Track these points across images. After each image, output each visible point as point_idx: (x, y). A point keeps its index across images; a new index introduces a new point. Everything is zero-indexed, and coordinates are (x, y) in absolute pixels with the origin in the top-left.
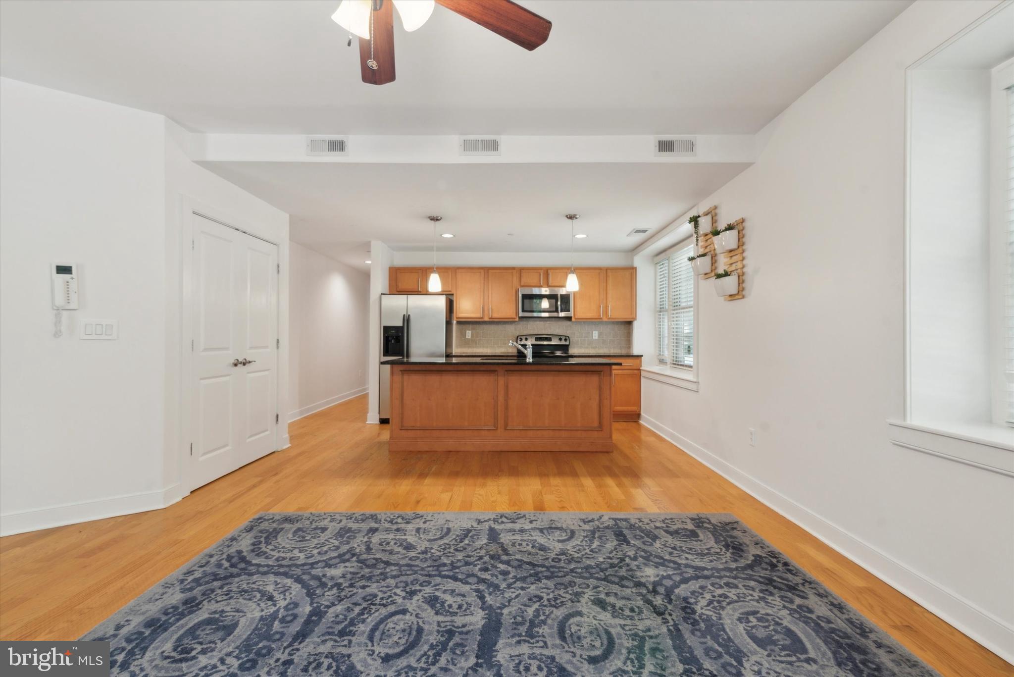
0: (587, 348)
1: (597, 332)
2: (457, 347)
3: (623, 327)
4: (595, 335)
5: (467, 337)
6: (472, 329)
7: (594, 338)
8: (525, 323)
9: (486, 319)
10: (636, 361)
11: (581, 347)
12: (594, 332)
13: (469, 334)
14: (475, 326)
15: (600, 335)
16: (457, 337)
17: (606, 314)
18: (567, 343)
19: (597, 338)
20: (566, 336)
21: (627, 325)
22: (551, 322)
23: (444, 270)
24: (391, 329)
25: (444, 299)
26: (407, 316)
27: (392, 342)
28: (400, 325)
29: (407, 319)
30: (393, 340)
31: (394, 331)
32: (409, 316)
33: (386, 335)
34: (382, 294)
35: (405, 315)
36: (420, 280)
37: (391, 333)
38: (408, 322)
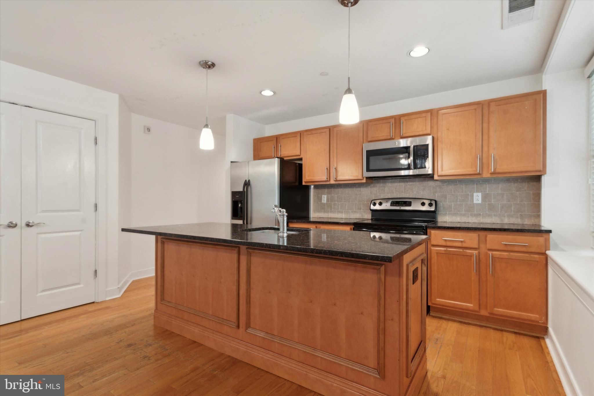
0: (464, 215)
1: (480, 194)
2: (314, 212)
3: (525, 186)
4: (478, 198)
5: (323, 202)
6: (328, 193)
7: (475, 202)
8: (381, 185)
9: (332, 182)
10: (541, 240)
11: (455, 214)
12: (475, 194)
13: (324, 199)
14: (330, 190)
15: (484, 198)
16: (314, 201)
17: (489, 168)
18: (433, 209)
19: (480, 202)
20: (431, 200)
21: (535, 183)
22: (414, 183)
23: (293, 135)
24: (237, 194)
25: (276, 163)
26: (248, 181)
27: (240, 206)
28: (241, 190)
29: (247, 184)
30: (240, 205)
31: (238, 196)
32: (249, 181)
33: (233, 200)
34: (231, 162)
35: (246, 180)
36: (274, 148)
37: (237, 198)
38: (248, 187)
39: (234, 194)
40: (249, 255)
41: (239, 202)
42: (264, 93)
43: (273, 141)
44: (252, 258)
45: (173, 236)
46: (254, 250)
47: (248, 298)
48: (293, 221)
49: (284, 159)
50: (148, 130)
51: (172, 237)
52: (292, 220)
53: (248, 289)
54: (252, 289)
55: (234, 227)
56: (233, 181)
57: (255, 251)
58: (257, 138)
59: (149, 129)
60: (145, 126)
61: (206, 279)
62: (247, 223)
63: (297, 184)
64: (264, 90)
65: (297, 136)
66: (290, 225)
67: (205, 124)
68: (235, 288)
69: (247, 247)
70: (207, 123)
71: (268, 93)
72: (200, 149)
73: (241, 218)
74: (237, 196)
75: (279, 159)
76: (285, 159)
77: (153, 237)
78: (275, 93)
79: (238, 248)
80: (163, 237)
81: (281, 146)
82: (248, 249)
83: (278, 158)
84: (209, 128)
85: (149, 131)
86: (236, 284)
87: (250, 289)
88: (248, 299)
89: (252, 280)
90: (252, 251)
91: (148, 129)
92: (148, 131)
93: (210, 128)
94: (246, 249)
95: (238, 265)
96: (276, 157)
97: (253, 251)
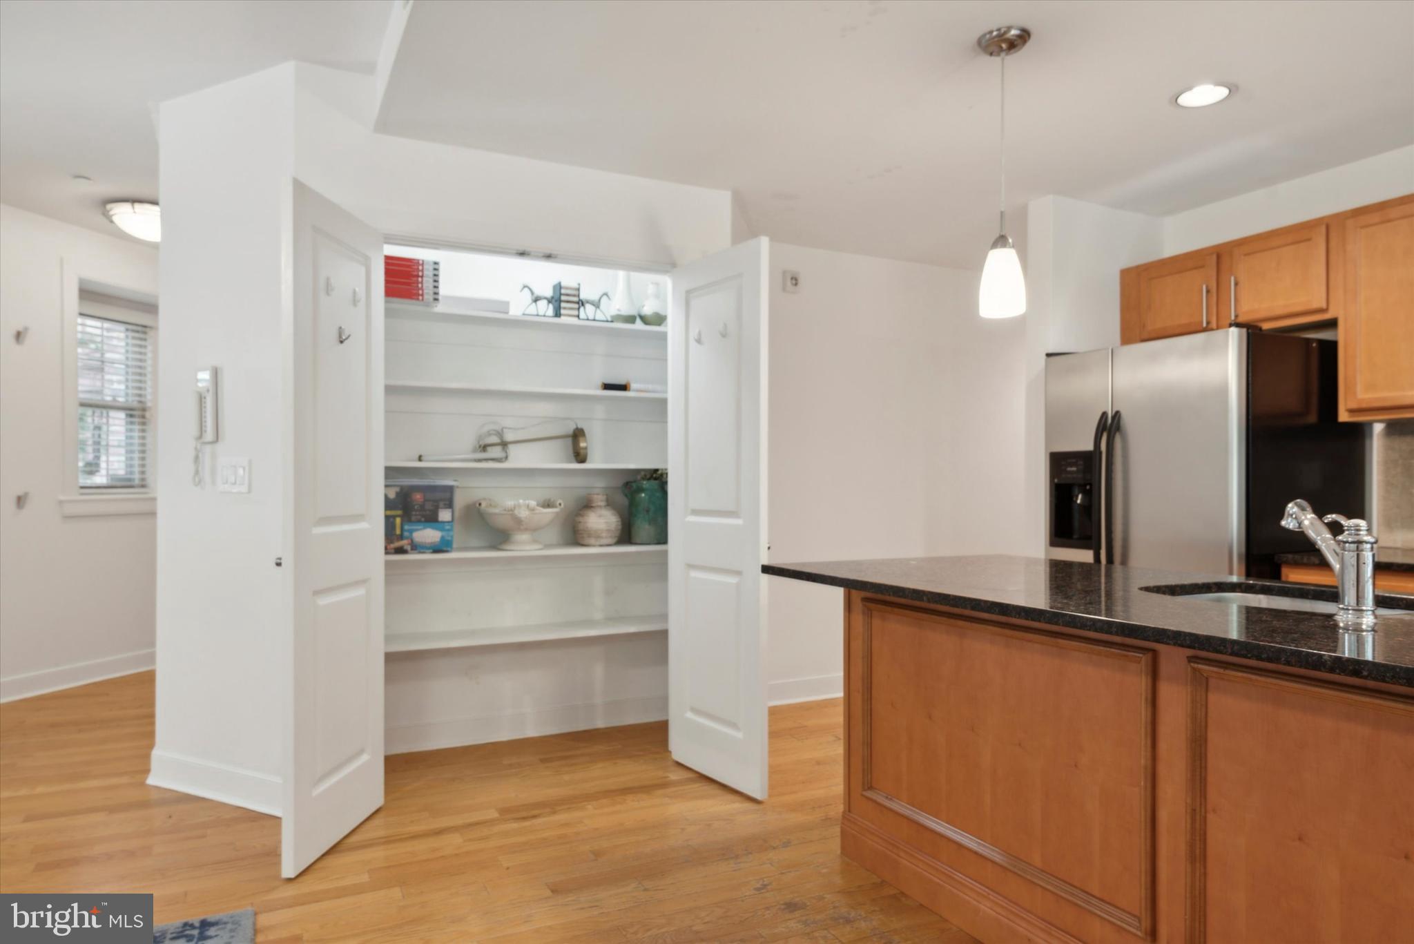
23: (1299, 234)
24: (1069, 461)
25: (1231, 345)
26: (1113, 418)
27: (1079, 501)
28: (1089, 447)
29: (1110, 426)
30: (1080, 496)
31: (1074, 469)
32: (1117, 415)
33: (1056, 480)
34: (1049, 355)
35: (1104, 414)
36: (1208, 292)
37: (1069, 476)
38: (1114, 437)
39: (1058, 461)
40: (1201, 684)
41: (1076, 490)
42: (1187, 99)
43: (1202, 267)
44: (1213, 698)
45: (925, 598)
46: (1226, 668)
47: (1198, 842)
48: (1305, 560)
49: (1260, 329)
50: (794, 282)
51: (923, 600)
52: (1297, 557)
53: (1198, 809)
54: (1214, 811)
55: (1060, 574)
56: (1055, 419)
57: (1228, 672)
58: (1138, 267)
59: (796, 280)
60: (784, 273)
61: (1020, 745)
62: (1110, 560)
63: (1312, 418)
64: (1190, 88)
65: (1309, 240)
66: (1287, 576)
67: (998, 235)
68: (1136, 795)
69: (1190, 652)
70: (1001, 231)
71: (1204, 95)
72: (980, 317)
73: (1088, 540)
74: (1069, 469)
75: (1244, 330)
76: (1266, 326)
77: (838, 593)
78: (1233, 89)
79: (1150, 655)
80: (869, 595)
81: (1236, 284)
82: (1195, 662)
83: (1238, 325)
84: (1010, 247)
85: (796, 284)
86: (1142, 783)
87: (1206, 812)
88: (1198, 846)
89: (1212, 778)
90: (1212, 672)
91: (792, 279)
92: (792, 284)
93: (1013, 247)
94: (1189, 662)
95: (1149, 714)
96: (1231, 325)
97: (1221, 671)
